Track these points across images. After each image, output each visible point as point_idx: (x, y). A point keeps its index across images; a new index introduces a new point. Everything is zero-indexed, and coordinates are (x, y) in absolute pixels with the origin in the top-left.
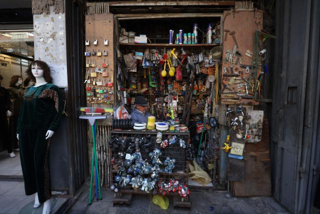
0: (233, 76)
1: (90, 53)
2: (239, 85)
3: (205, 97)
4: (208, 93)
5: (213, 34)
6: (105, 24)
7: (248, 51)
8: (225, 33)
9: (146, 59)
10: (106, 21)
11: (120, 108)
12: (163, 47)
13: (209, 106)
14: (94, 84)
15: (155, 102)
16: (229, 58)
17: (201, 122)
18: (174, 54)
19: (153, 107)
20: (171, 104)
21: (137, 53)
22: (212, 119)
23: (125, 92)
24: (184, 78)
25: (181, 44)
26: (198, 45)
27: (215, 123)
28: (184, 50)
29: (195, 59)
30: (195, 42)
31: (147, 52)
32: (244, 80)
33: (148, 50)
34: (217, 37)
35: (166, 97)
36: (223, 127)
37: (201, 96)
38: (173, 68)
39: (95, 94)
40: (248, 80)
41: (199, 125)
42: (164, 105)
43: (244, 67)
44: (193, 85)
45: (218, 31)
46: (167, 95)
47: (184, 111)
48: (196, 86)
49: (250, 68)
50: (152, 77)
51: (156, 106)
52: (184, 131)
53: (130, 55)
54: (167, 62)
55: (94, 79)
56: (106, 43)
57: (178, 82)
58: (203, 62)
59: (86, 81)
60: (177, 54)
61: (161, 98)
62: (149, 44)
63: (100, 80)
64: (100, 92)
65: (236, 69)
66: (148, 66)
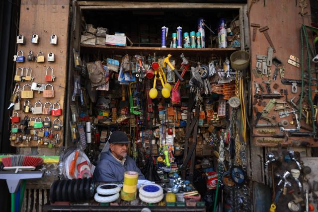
0: (272, 98)
1: (24, 58)
2: (282, 113)
3: (218, 129)
4: (222, 124)
5: (228, 34)
6: (54, 10)
7: (292, 57)
8: (252, 28)
9: (124, 69)
10: (57, 6)
11: (73, 154)
12: (152, 52)
13: (226, 145)
14: (27, 110)
15: (139, 137)
16: (262, 68)
17: (211, 170)
18: (169, 63)
19: (135, 146)
20: (164, 141)
21: (109, 61)
22: (236, 170)
23: (89, 124)
24: (183, 100)
25: (179, 47)
26: (207, 49)
27: (242, 176)
28: (185, 57)
29: (203, 71)
30: (202, 46)
31: (126, 60)
32: (290, 104)
33: (127, 56)
34: (235, 39)
35: (157, 130)
36: (257, 184)
37: (211, 129)
38: (168, 85)
39: (27, 130)
40: (298, 103)
41: (210, 174)
42: (153, 142)
43: (288, 82)
44: (198, 111)
45: (237, 29)
46: (158, 127)
47: (186, 153)
48: (203, 113)
49: (299, 84)
50: (135, 99)
51: (141, 144)
52: (194, 204)
53: (98, 63)
54: (158, 76)
55: (27, 102)
56: (54, 41)
57: (174, 106)
58: (215, 75)
59: (12, 105)
60: (174, 63)
61: (148, 132)
62: (129, 48)
63: (38, 105)
64: (36, 126)
65: (276, 87)
66: (128, 82)
